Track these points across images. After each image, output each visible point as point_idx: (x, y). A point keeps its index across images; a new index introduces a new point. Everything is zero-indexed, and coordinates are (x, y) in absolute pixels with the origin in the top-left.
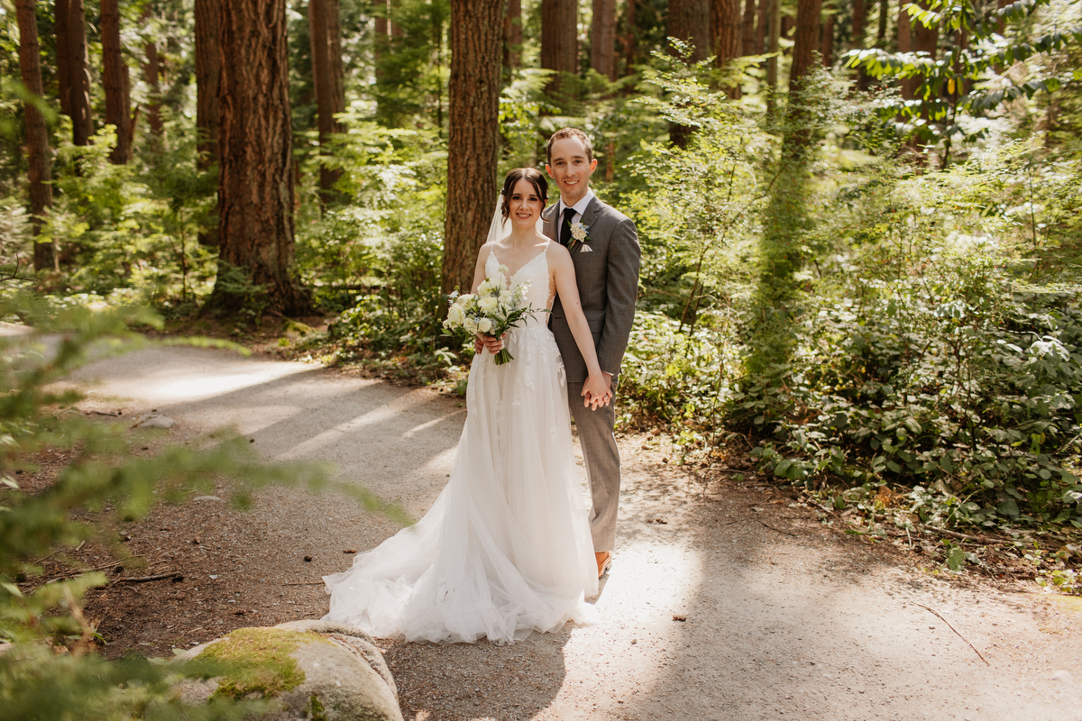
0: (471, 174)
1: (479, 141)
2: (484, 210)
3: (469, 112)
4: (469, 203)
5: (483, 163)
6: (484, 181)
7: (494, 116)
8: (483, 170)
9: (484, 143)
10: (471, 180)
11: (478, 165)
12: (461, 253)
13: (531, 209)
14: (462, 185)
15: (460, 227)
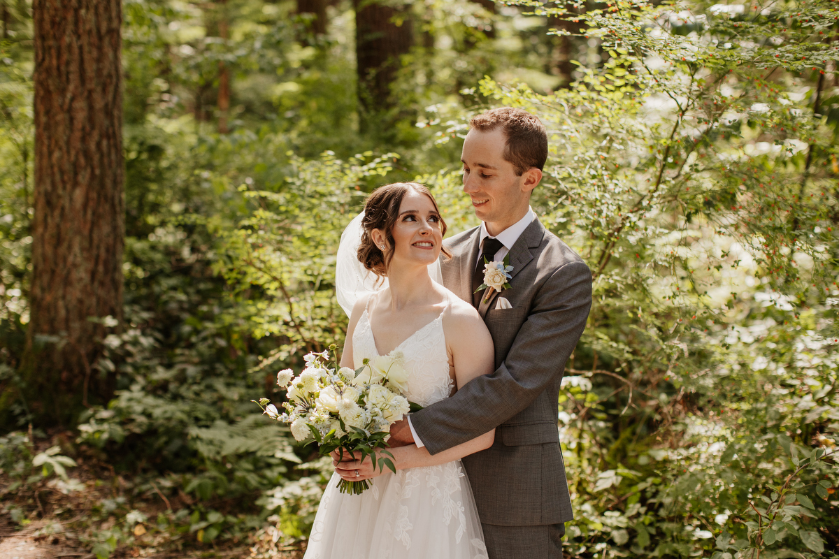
0: (78, 124)
1: (90, 69)
2: (102, 185)
3: (70, 17)
4: (76, 174)
5: (99, 104)
6: (101, 136)
7: (115, 24)
8: (100, 118)
9: (99, 71)
10: (78, 134)
11: (91, 108)
12: (65, 260)
14: (62, 143)
15: (62, 215)
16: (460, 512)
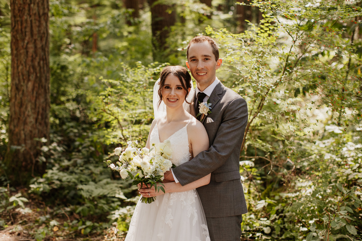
0: (30, 54)
1: (35, 30)
2: (41, 81)
3: (27, 8)
4: (29, 76)
5: (39, 45)
6: (40, 59)
7: (46, 11)
8: (40, 51)
9: (39, 31)
10: (30, 59)
11: (36, 47)
12: (24, 113)
13: (177, 96)
14: (23, 62)
15: (23, 94)
16: (195, 212)
